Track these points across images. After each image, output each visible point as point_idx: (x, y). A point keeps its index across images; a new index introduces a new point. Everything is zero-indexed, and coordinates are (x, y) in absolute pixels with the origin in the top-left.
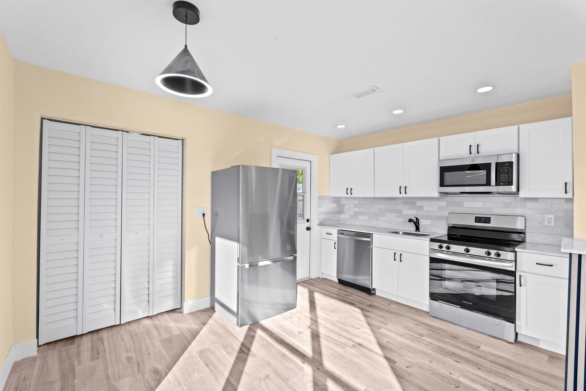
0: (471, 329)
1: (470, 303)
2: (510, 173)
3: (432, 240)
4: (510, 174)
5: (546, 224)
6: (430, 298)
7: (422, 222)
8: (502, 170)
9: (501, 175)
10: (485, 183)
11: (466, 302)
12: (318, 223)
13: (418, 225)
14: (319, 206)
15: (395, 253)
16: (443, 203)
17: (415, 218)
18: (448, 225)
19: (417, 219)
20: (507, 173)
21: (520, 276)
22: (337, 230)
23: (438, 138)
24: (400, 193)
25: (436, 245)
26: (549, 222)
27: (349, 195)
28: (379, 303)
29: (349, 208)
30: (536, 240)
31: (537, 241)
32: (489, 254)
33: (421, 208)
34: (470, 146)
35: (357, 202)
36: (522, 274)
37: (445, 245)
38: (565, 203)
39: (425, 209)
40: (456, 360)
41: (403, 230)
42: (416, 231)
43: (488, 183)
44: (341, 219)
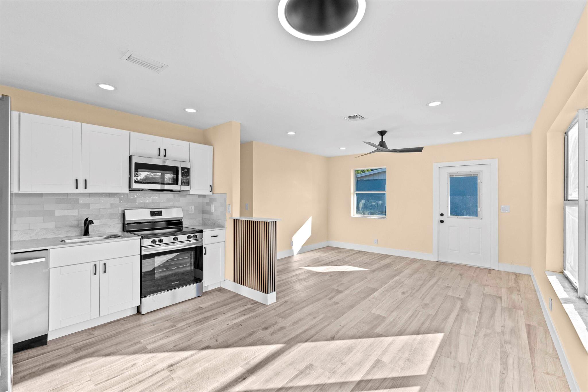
5: (190, 212)
6: (141, 297)
11: (174, 283)
15: (95, 266)
23: (129, 132)
24: (76, 188)
25: (149, 242)
32: (190, 237)
34: (160, 149)
37: (157, 239)
40: (214, 318)
42: (85, 235)
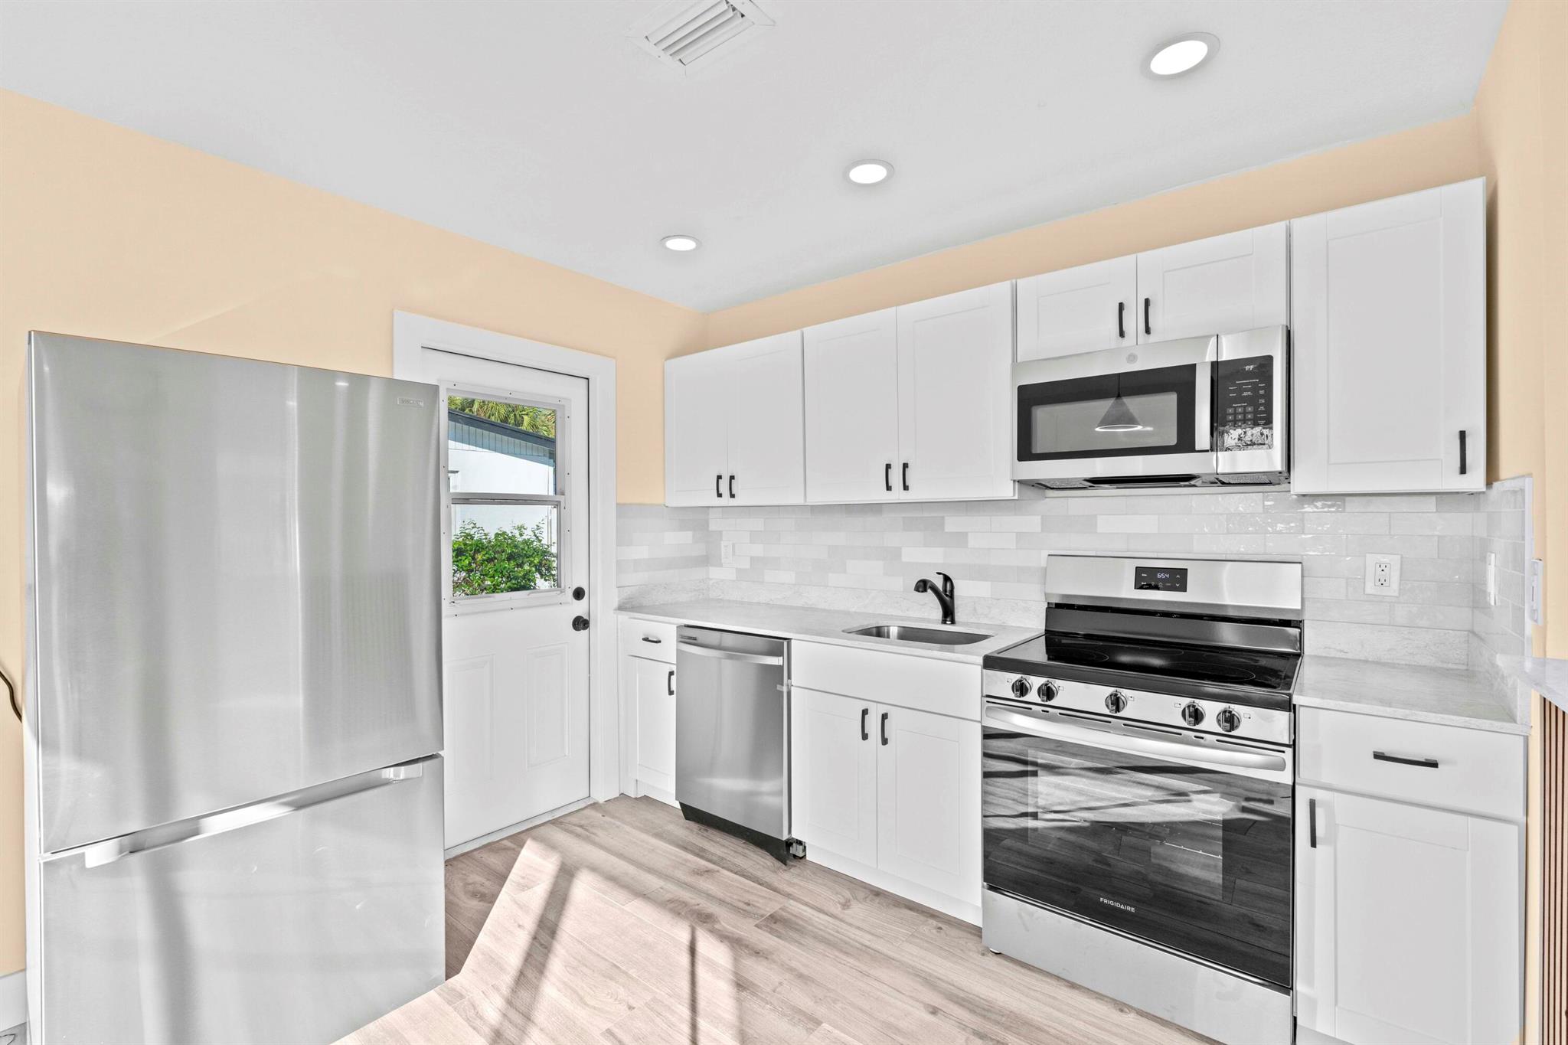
0: (1131, 1008)
1: (1129, 908)
2: (1263, 401)
3: (992, 663)
4: (1262, 405)
5: (1370, 588)
6: (985, 884)
7: (963, 591)
8: (1233, 391)
9: (1230, 411)
10: (1172, 440)
11: (1111, 903)
12: (619, 601)
13: (948, 599)
14: (623, 539)
15: (865, 712)
16: (1030, 521)
17: (941, 576)
18: (1046, 599)
19: (947, 579)
20: (1252, 401)
21: (1312, 804)
22: (675, 627)
23: (1012, 284)
24: (889, 488)
25: (1003, 683)
26: (1382, 581)
27: (726, 500)
28: (807, 904)
29: (734, 545)
30: (1338, 648)
31: (1341, 651)
32: (1197, 716)
33: (961, 538)
34: (1121, 306)
35: (757, 524)
36: (1319, 795)
37: (1036, 682)
38: (1437, 511)
39: (972, 542)
41: (902, 619)
42: (944, 622)
43: (1185, 443)
44: (711, 582)
